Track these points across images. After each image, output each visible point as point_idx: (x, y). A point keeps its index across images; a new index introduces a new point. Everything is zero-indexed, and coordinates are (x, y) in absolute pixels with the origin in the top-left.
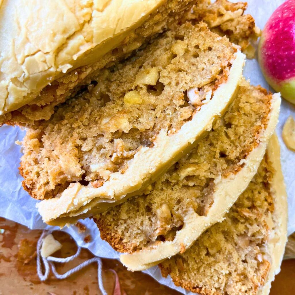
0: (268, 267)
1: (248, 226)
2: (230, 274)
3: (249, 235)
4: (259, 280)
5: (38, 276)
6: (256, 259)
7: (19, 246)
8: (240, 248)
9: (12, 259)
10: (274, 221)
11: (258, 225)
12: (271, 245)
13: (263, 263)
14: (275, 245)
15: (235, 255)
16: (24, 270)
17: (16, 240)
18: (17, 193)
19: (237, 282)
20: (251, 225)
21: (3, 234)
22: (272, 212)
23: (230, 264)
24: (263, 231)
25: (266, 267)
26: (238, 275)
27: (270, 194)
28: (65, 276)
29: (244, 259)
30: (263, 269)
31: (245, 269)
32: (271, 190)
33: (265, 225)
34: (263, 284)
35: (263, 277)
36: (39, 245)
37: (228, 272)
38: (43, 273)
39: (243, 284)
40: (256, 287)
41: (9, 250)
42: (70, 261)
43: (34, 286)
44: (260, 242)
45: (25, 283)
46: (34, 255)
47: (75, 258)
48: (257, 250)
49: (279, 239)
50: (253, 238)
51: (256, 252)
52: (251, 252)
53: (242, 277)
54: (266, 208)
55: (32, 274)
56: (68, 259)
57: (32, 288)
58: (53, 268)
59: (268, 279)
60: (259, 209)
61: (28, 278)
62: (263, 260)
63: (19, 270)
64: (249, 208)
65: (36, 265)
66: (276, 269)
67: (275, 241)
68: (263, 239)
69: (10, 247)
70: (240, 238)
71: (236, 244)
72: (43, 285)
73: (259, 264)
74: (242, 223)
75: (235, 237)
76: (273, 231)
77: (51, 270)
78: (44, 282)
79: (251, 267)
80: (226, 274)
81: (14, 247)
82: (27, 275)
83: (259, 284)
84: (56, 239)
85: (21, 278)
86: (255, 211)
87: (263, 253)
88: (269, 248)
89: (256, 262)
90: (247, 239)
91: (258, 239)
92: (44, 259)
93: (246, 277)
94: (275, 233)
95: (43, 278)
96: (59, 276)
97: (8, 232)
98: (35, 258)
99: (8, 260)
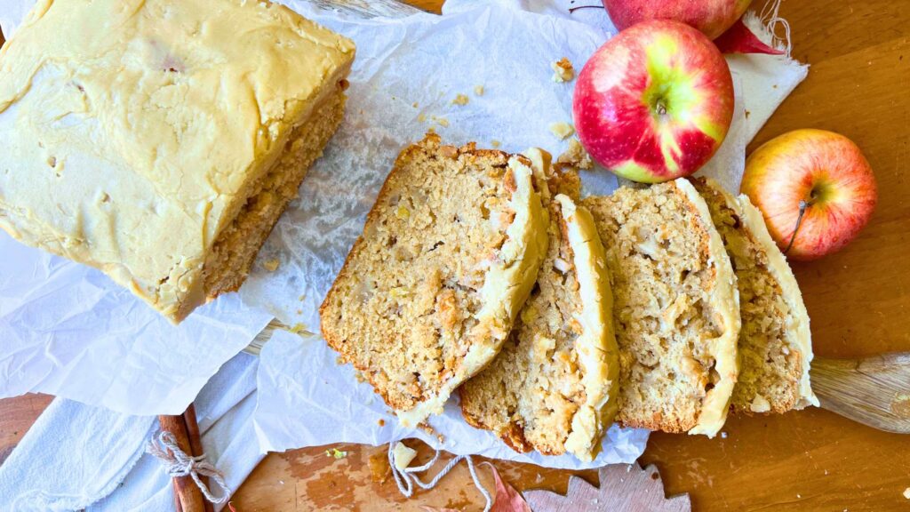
0: (798, 357)
1: (759, 322)
2: (759, 380)
3: (763, 331)
4: (793, 375)
5: (402, 494)
6: (781, 353)
7: (369, 465)
8: (758, 348)
9: (366, 481)
10: (786, 304)
11: (770, 317)
12: (793, 333)
13: (791, 355)
14: (797, 331)
15: (758, 359)
16: (384, 491)
17: (363, 460)
18: (349, 411)
19: (769, 386)
20: (761, 319)
21: (347, 457)
22: (780, 295)
23: (755, 371)
24: (778, 320)
25: (796, 358)
26: (768, 378)
27: (769, 275)
28: (433, 484)
29: (768, 359)
30: (793, 361)
31: (773, 369)
32: (769, 270)
33: (778, 313)
34: (800, 378)
35: (796, 370)
36: (390, 458)
37: (755, 380)
38: (406, 488)
39: (778, 386)
40: (793, 383)
41: (358, 472)
42: (431, 467)
43: (400, 505)
44: (778, 333)
45: (389, 505)
46: (389, 471)
47: (436, 462)
48: (779, 343)
49: (799, 322)
50: (769, 332)
51: (778, 346)
52: (773, 347)
53: (773, 378)
54: (772, 292)
55: (394, 493)
56: (428, 465)
57: (399, 509)
58: (416, 479)
59: (802, 370)
60: (764, 297)
61: (391, 498)
62: (790, 351)
63: (378, 492)
64: (752, 301)
65: (394, 481)
66: (809, 356)
67: (796, 326)
68: (781, 329)
69: (360, 469)
70: (755, 338)
71: (753, 346)
72: (410, 501)
73: (787, 358)
74: (751, 321)
75: (750, 339)
76: (790, 316)
77: (413, 482)
78: (410, 498)
79: (780, 365)
80: (755, 383)
81: (364, 468)
82: (389, 495)
83: (795, 380)
84: (407, 446)
85: (383, 500)
86: (761, 302)
87: (787, 344)
88: (791, 336)
89: (783, 357)
90: (763, 336)
91: (776, 331)
92: (401, 473)
93: (777, 377)
94: (793, 317)
95: (408, 493)
96: (425, 487)
97: (351, 453)
98: (392, 474)
99: (362, 484)
